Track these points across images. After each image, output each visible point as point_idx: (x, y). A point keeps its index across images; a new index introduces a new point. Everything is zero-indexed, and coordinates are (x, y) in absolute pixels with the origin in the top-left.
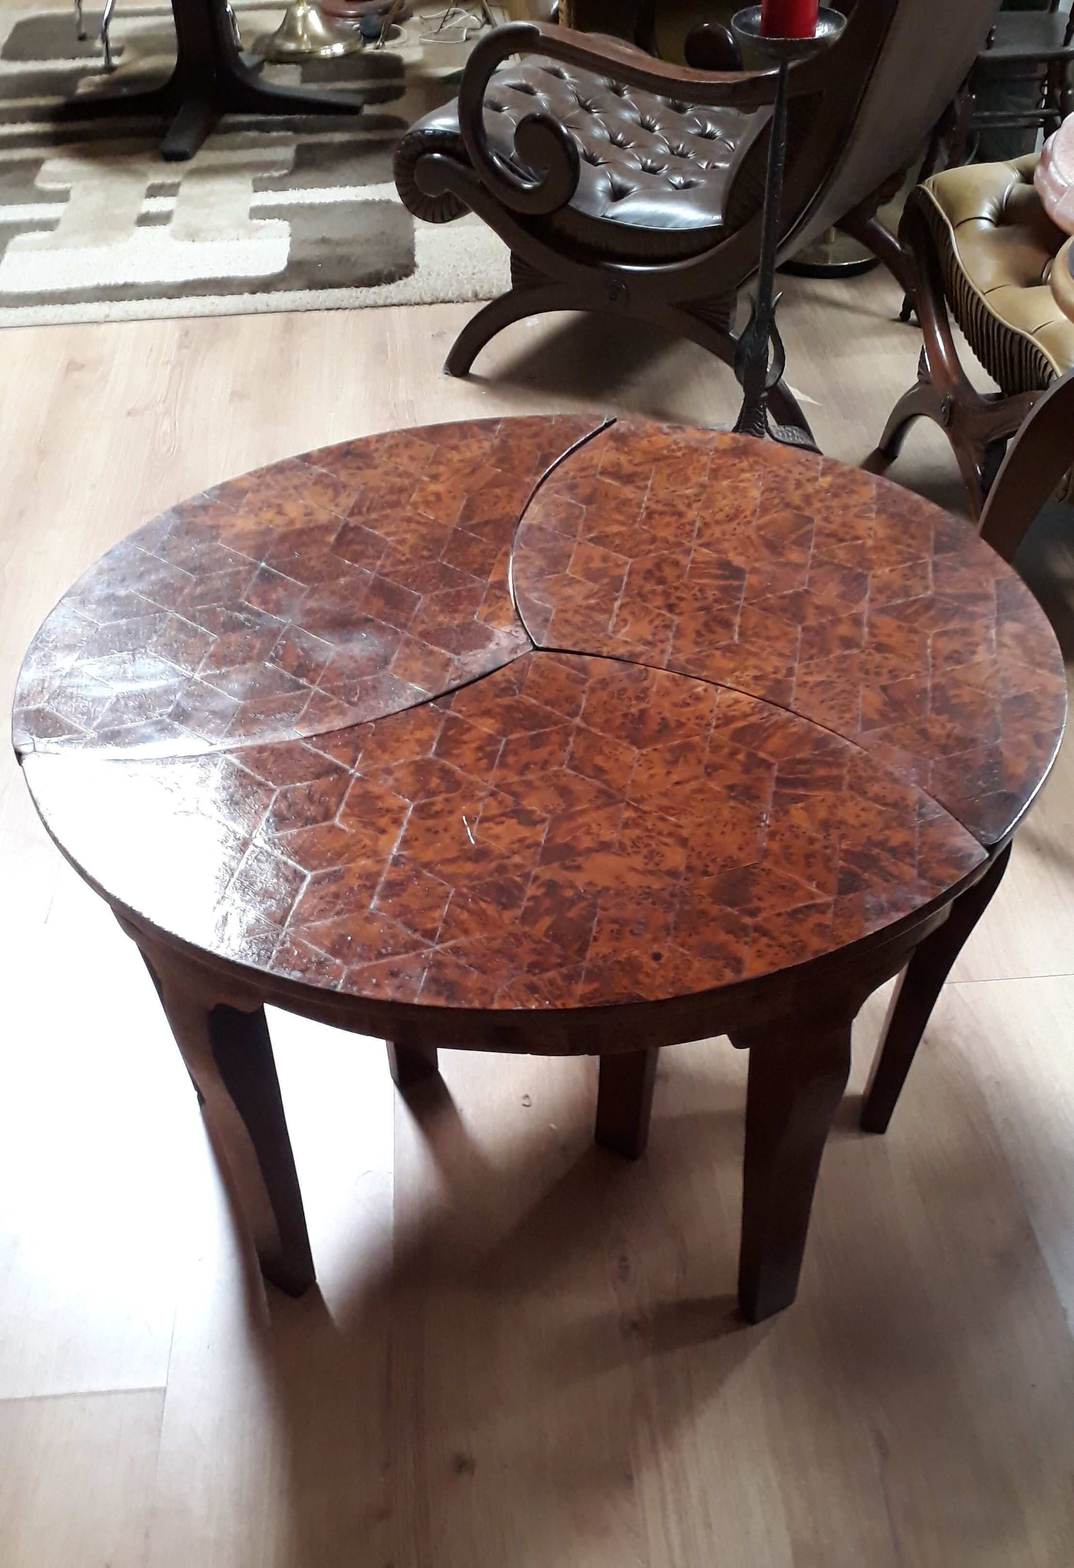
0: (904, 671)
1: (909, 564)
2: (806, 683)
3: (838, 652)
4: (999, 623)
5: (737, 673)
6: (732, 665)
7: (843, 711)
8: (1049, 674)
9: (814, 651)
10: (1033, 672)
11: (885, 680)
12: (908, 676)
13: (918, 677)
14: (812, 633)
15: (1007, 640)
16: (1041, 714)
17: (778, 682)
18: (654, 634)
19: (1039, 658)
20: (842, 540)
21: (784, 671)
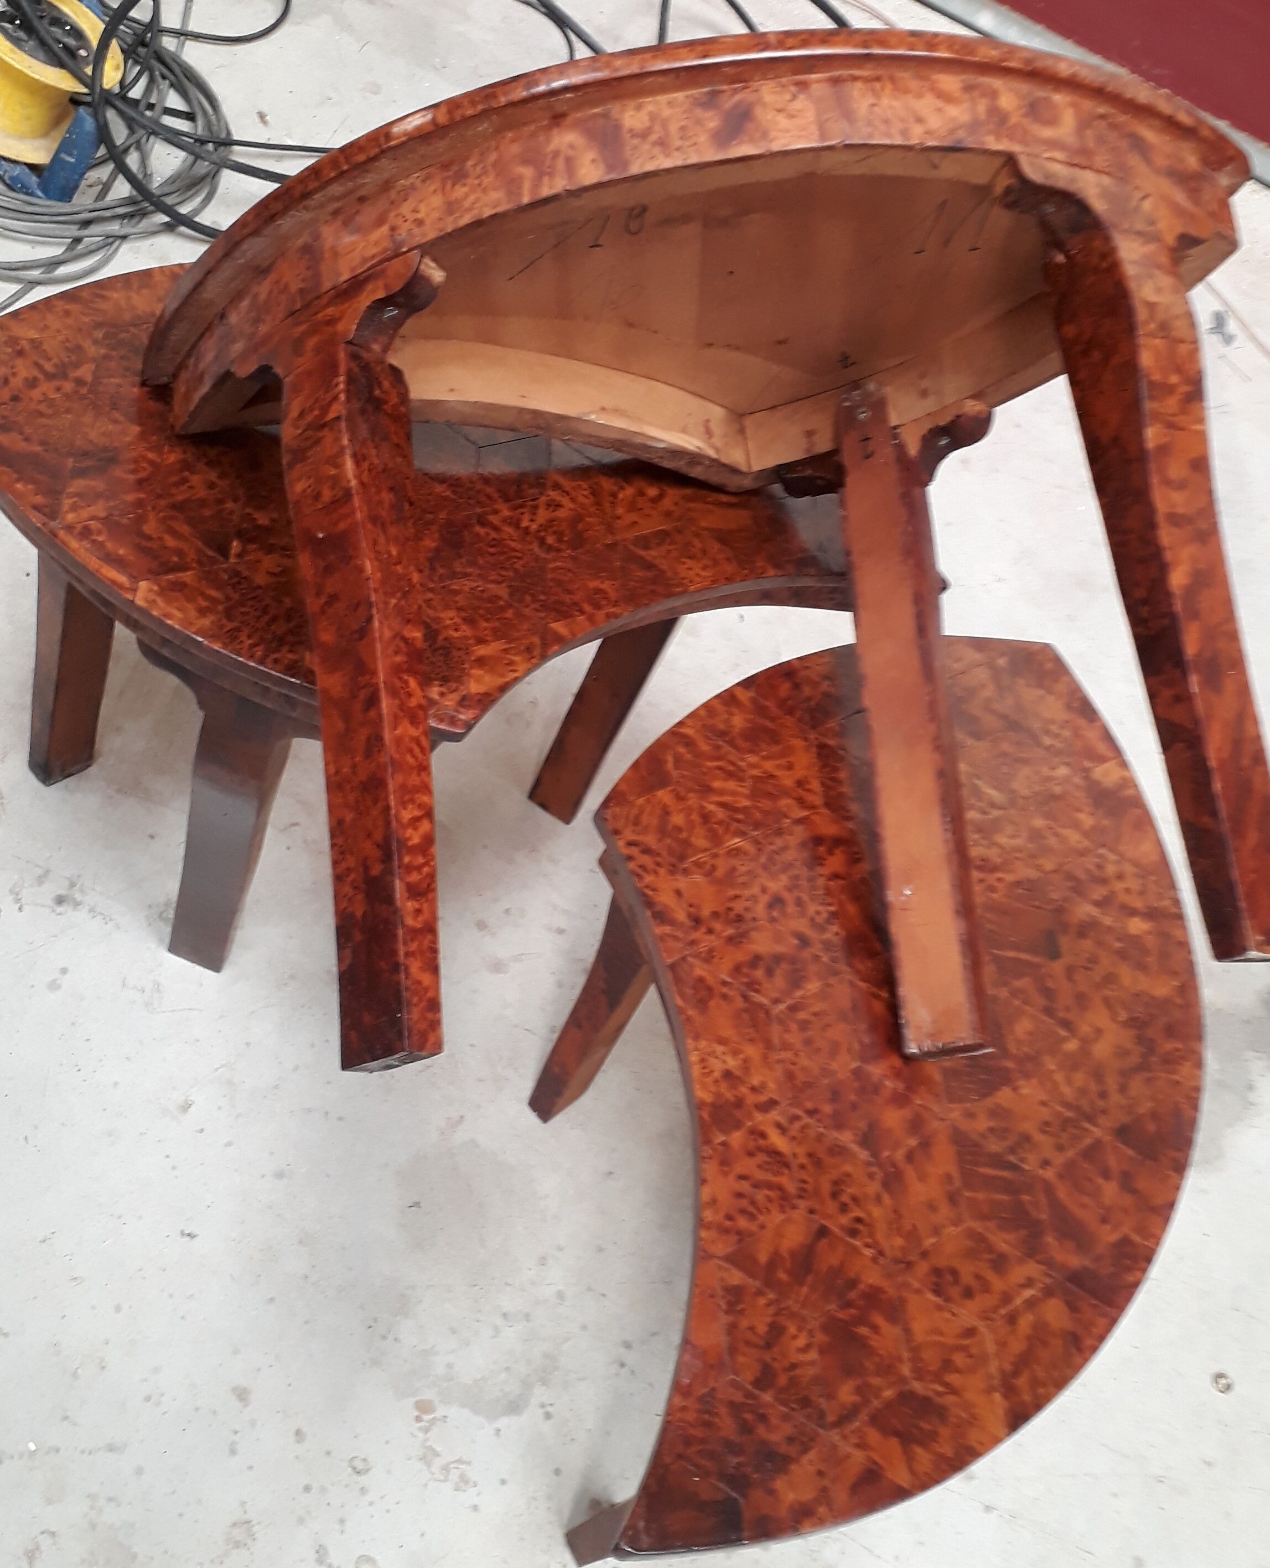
0: (871, 1235)
1: (1070, 1114)
2: (763, 1135)
3: (846, 1138)
4: (1049, 1292)
5: (720, 1049)
6: (728, 1033)
7: (743, 1211)
8: (1001, 1412)
9: (827, 1109)
10: (989, 1390)
11: (838, 1223)
12: (867, 1246)
13: (874, 1260)
14: (856, 1084)
15: (1026, 1322)
16: (919, 1450)
17: (739, 1103)
18: (715, 915)
19: (1022, 1381)
20: (1049, 1011)
21: (762, 1098)
